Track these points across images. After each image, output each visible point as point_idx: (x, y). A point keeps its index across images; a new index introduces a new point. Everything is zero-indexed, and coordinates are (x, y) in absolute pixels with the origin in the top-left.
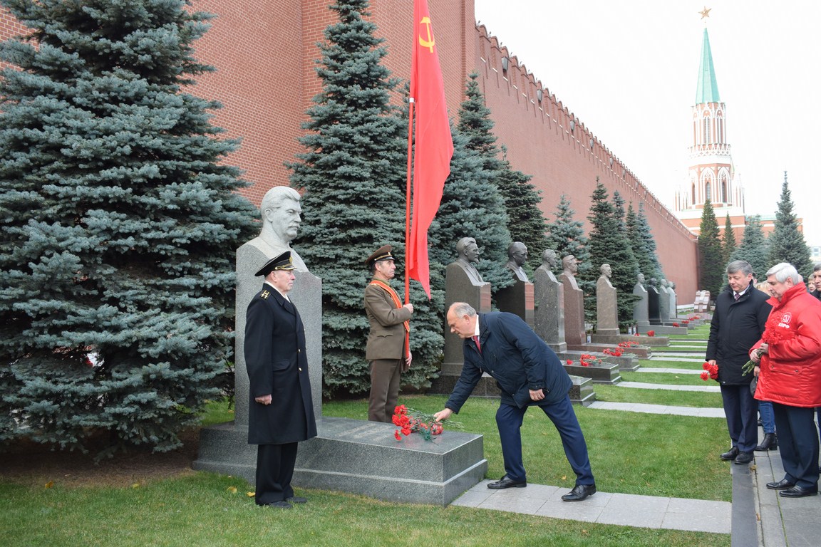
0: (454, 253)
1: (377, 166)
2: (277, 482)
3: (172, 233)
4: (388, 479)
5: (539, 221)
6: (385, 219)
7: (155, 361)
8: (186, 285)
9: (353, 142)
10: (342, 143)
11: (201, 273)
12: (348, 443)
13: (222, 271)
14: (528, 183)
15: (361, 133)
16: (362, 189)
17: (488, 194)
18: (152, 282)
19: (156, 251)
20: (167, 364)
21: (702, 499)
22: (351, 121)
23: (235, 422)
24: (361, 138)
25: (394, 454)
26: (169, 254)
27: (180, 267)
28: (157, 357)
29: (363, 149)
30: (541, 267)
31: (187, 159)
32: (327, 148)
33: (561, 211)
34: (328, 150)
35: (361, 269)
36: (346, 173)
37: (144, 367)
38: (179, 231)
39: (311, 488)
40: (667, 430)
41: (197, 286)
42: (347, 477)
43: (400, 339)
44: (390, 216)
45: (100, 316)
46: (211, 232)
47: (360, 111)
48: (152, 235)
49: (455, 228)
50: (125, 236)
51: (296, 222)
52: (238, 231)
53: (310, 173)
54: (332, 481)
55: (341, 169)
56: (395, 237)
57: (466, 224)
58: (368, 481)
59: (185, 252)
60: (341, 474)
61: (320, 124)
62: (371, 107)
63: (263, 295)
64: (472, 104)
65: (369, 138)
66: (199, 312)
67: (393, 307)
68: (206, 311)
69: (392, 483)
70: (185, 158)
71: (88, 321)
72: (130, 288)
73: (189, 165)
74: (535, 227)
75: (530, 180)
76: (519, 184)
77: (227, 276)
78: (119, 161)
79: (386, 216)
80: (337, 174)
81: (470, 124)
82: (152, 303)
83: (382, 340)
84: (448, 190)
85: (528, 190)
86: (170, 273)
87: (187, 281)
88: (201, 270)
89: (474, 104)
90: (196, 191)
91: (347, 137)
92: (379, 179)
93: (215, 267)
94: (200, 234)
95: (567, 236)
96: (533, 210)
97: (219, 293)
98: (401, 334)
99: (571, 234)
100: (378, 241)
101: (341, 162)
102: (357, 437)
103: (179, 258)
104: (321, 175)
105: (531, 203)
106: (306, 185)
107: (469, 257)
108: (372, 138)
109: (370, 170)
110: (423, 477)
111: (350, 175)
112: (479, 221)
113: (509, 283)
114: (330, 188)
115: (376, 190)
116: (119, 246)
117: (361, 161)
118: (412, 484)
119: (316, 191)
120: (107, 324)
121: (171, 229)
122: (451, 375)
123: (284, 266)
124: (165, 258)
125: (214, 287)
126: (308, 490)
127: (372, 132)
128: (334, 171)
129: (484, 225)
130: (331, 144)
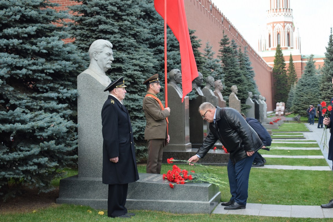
1: (122, 25)
2: (120, 205)
3: (44, 67)
4: (178, 201)
6: (128, 58)
7: (47, 140)
8: (52, 96)
9: (107, 10)
10: (100, 11)
11: (59, 90)
12: (152, 183)
13: (69, 89)
16: (114, 39)
18: (34, 95)
19: (35, 77)
20: (54, 142)
23: (79, 176)
25: (180, 188)
26: (42, 79)
27: (47, 86)
28: (47, 138)
29: (113, 15)
30: (205, 87)
31: (45, 23)
32: (90, 13)
33: (206, 53)
34: (92, 15)
36: (104, 29)
37: (41, 144)
38: (48, 65)
41: (58, 97)
42: (153, 202)
43: (165, 127)
44: (131, 56)
45: (15, 114)
46: (65, 67)
48: (34, 67)
49: (161, 63)
50: (20, 68)
52: (77, 65)
53: (78, 29)
54: (144, 205)
55: (101, 27)
56: (135, 69)
58: (165, 203)
59: (50, 78)
60: (149, 200)
63: (112, 102)
66: (61, 112)
67: (161, 109)
68: (64, 112)
69: (180, 203)
70: (44, 22)
71: (8, 117)
72: (23, 99)
73: (46, 26)
75: (194, 33)
77: (74, 91)
78: (12, 24)
79: (128, 56)
80: (97, 30)
82: (35, 107)
83: (154, 128)
84: (157, 40)
86: (41, 90)
87: (54, 95)
88: (58, 88)
92: (123, 33)
93: (65, 86)
94: (59, 67)
95: (211, 68)
98: (165, 125)
99: (213, 67)
100: (125, 71)
101: (100, 22)
103: (46, 81)
104: (87, 30)
106: (77, 36)
107: (177, 81)
108: (119, 8)
109: (118, 28)
110: (197, 199)
111: (106, 31)
114: (93, 38)
115: (122, 40)
116: (16, 74)
117: (111, 22)
118: (191, 203)
119: (83, 40)
120: (18, 119)
121: (42, 64)
123: (121, 85)
124: (40, 81)
125: (67, 98)
126: (131, 211)
127: (118, 4)
128: (95, 28)
129: (178, 61)
130: (94, 11)
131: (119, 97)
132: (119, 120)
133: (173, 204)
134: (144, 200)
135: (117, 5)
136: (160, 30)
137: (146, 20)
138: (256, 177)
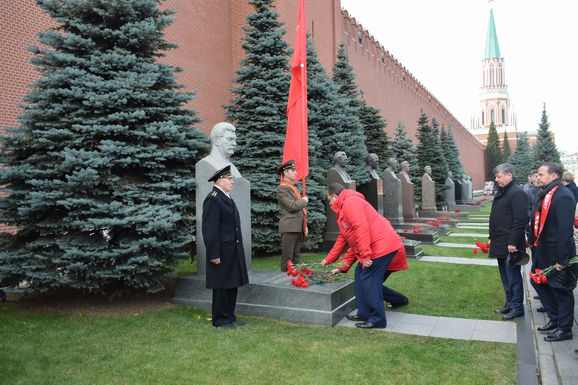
0: (331, 161)
1: (282, 107)
2: (225, 312)
3: (155, 154)
4: (296, 309)
5: (385, 139)
7: (147, 237)
8: (164, 187)
9: (266, 91)
10: (259, 92)
11: (173, 179)
12: (269, 287)
13: (187, 177)
14: (377, 115)
15: (271, 85)
16: (272, 121)
17: (353, 123)
18: (143, 185)
19: (145, 165)
20: (155, 238)
21: (496, 320)
22: (264, 77)
23: (198, 273)
24: (271, 88)
26: (153, 168)
27: (160, 175)
28: (148, 234)
29: (272, 96)
30: (387, 169)
31: (163, 106)
32: (249, 95)
33: (398, 132)
34: (250, 96)
35: (272, 173)
36: (262, 111)
37: (140, 240)
38: (159, 153)
39: (246, 315)
40: (471, 274)
41: (171, 188)
42: (270, 308)
43: (301, 219)
45: (111, 208)
46: (179, 153)
47: (270, 70)
48: (142, 155)
49: (332, 146)
50: (125, 156)
51: (234, 145)
52: (196, 152)
53: (238, 112)
54: (260, 310)
55: (259, 109)
57: (339, 143)
58: (283, 310)
59: (163, 166)
60: (266, 306)
61: (244, 79)
62: (277, 68)
63: (213, 194)
64: (341, 63)
65: (276, 88)
66: (173, 204)
67: (296, 199)
68: (177, 204)
69: (299, 312)
70: (161, 105)
71: (104, 211)
72: (129, 190)
73: (164, 110)
74: (383, 143)
75: (379, 112)
76: (372, 115)
77: (190, 181)
78: (120, 108)
80: (256, 112)
81: (340, 77)
82: (143, 199)
83: (288, 221)
84: (327, 121)
85: (377, 119)
86: (154, 180)
87: (165, 184)
88: (173, 177)
89: (342, 64)
90: (169, 127)
91: (262, 88)
92: (283, 114)
93: (182, 175)
94: (172, 154)
95: (402, 148)
96: (381, 132)
97: (185, 192)
98: (300, 216)
99: (405, 147)
101: (258, 104)
102: (275, 282)
104: (246, 112)
105: (380, 128)
106: (236, 119)
107: (342, 164)
108: (278, 88)
109: (278, 109)
110: (318, 308)
111: (264, 112)
112: (347, 140)
113: (367, 180)
114: (252, 121)
115: (281, 122)
116: (121, 163)
117: (271, 103)
118: (311, 312)
119: (242, 123)
120: (116, 213)
121: (154, 151)
122: (331, 240)
123: (226, 175)
124: (151, 170)
125: (182, 188)
126: (245, 316)
127: (278, 84)
128: (254, 110)
129: (350, 143)
130: (252, 92)
131: (224, 189)
132: (221, 215)
133: (292, 312)
134: (260, 305)
135: (276, 86)
136: (331, 110)
137: (317, 100)
138: (418, 274)
